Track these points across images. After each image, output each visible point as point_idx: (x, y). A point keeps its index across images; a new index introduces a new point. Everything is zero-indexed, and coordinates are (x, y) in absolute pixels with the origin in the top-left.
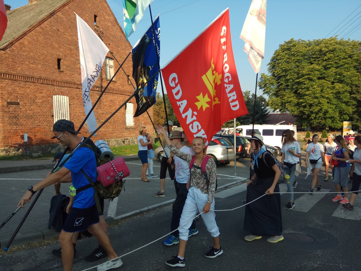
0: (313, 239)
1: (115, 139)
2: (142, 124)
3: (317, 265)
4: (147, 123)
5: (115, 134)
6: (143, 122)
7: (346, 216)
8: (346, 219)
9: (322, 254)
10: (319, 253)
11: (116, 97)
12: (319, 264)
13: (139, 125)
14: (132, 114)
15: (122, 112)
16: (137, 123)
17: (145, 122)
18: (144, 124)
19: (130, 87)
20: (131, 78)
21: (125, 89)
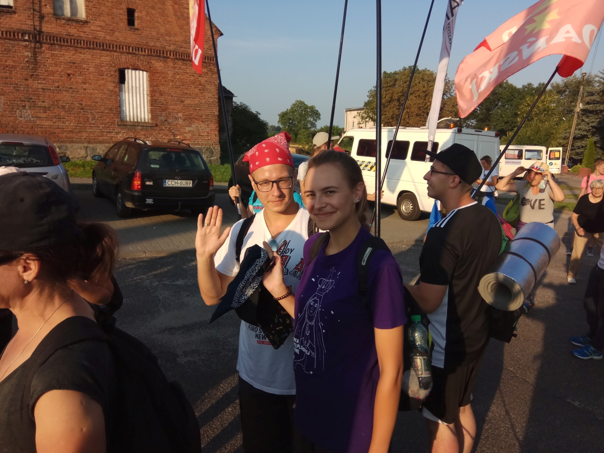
1: (86, 145)
2: (176, 119)
4: (196, 119)
5: (84, 135)
6: (180, 115)
11: (86, 55)
13: (166, 120)
14: (146, 95)
15: (109, 89)
16: (160, 116)
17: (187, 115)
18: (184, 120)
19: (136, 34)
20: (140, 15)
21: (118, 39)
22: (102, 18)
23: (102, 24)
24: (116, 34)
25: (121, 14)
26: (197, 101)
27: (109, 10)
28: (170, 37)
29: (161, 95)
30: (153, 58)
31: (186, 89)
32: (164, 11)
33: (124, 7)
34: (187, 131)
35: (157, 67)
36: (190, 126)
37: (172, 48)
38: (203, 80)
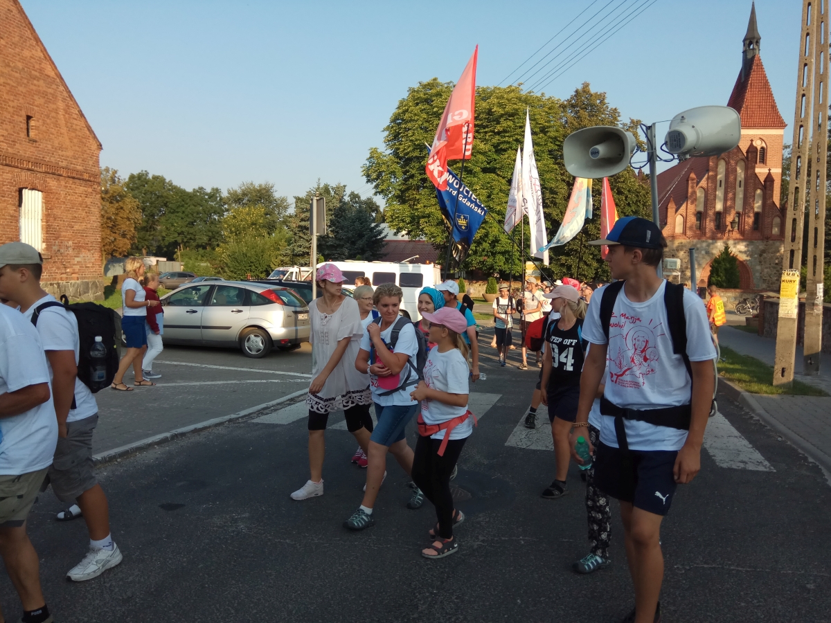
0: (470, 494)
3: (479, 543)
4: (83, 247)
6: (70, 243)
7: (529, 443)
8: (529, 450)
9: (487, 520)
10: (481, 519)
12: (483, 541)
13: (59, 251)
14: (40, 221)
15: (9, 213)
16: (54, 245)
17: (76, 243)
18: (74, 249)
19: (35, 147)
20: (38, 124)
21: (19, 152)
22: (4, 126)
23: (5, 133)
24: (18, 146)
25: (21, 122)
26: (83, 226)
27: (11, 116)
28: (62, 151)
29: (55, 219)
30: (48, 175)
31: (75, 211)
32: (57, 121)
33: (24, 113)
34: (76, 262)
35: (50, 186)
36: (78, 257)
37: (64, 164)
38: (88, 201)
